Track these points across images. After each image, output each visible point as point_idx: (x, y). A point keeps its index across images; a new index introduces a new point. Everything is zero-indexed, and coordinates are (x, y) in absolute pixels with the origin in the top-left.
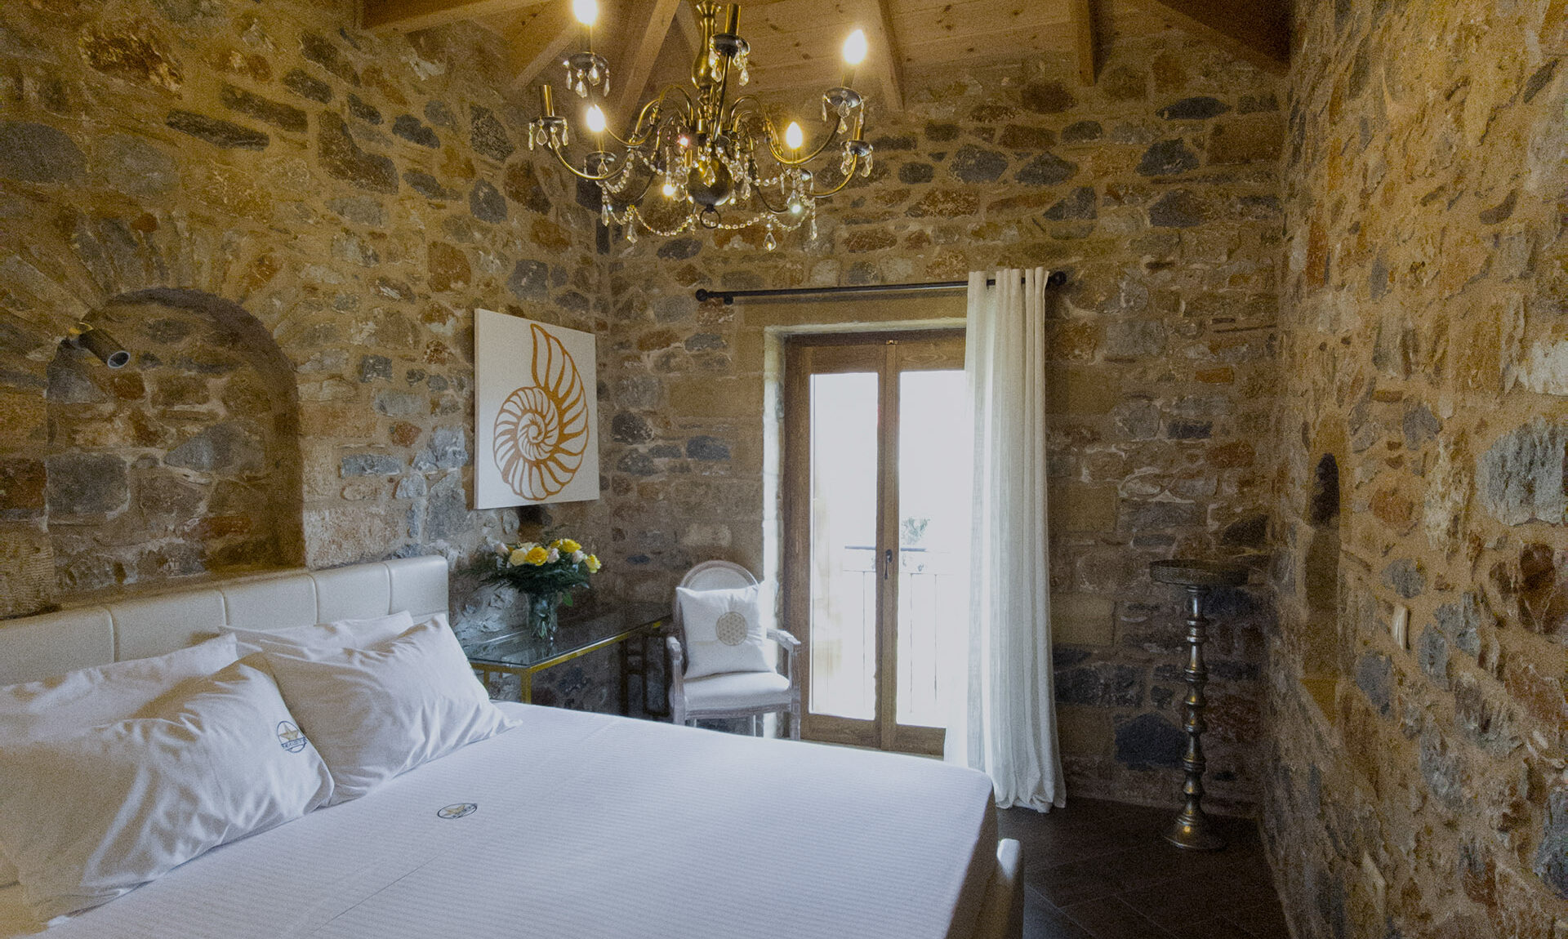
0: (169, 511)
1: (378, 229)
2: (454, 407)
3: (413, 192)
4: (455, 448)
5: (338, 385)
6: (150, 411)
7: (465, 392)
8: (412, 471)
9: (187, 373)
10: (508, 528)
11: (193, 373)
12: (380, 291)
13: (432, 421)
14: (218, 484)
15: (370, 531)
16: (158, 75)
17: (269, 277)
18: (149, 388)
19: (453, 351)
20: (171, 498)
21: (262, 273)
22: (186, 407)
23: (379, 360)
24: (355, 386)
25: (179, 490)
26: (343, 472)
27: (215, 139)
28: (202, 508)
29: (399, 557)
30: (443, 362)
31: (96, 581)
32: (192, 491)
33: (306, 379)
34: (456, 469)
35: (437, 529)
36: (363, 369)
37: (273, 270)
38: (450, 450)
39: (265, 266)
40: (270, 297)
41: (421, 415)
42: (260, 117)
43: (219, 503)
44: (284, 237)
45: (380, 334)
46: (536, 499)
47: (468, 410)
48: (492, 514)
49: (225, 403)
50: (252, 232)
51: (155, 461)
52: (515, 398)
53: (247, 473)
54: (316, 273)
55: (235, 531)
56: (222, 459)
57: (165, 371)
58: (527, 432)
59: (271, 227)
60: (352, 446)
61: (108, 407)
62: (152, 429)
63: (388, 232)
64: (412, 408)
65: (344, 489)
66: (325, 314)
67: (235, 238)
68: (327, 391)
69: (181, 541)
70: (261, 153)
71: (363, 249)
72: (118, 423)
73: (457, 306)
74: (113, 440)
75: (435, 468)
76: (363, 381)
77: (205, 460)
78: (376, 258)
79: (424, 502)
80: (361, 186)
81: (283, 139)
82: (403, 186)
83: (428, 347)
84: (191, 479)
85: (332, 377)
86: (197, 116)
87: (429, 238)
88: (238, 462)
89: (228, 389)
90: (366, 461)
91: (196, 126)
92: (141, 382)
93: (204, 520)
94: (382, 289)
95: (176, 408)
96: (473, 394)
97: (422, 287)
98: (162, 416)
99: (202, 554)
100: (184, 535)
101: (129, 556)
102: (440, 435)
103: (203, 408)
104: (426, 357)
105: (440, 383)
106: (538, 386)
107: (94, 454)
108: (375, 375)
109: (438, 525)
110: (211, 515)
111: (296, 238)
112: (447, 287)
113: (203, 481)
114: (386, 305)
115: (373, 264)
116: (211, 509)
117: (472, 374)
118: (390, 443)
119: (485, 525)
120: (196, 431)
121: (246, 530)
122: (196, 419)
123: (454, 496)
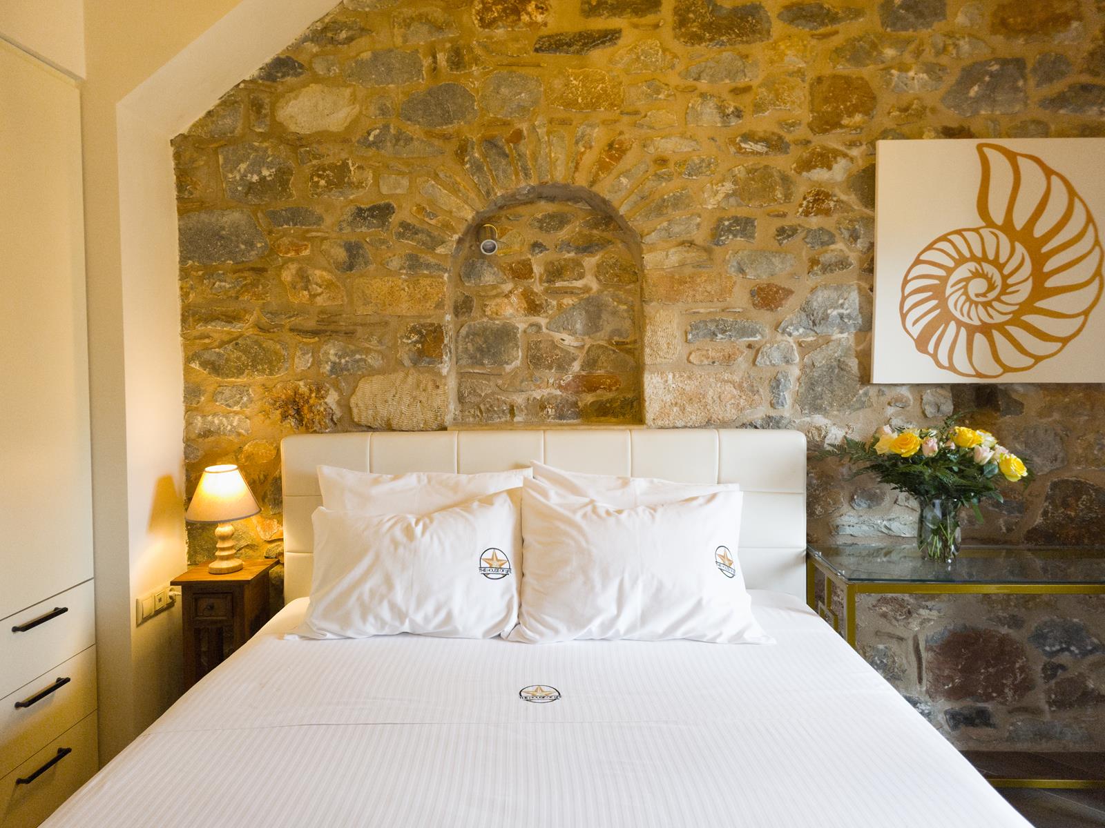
0: (550, 367)
1: (742, 82)
2: (843, 263)
3: (793, 30)
4: (841, 311)
5: (688, 252)
6: (538, 288)
7: (861, 244)
8: (779, 337)
9: (567, 256)
10: (930, 411)
11: (572, 254)
12: (741, 148)
13: (811, 281)
14: (589, 348)
15: (720, 397)
16: (528, 13)
17: (618, 159)
18: (537, 269)
19: (844, 197)
20: (552, 357)
21: (611, 157)
22: (566, 284)
23: (736, 220)
24: (708, 251)
25: (557, 351)
26: (690, 337)
27: (572, 49)
28: (576, 366)
29: (756, 427)
30: (827, 212)
31: (496, 416)
32: (568, 353)
33: (653, 248)
34: (845, 335)
35: (812, 401)
36: (718, 232)
37: (623, 151)
38: (834, 313)
39: (615, 150)
40: (618, 177)
41: (792, 275)
42: (614, 15)
43: (590, 363)
44: (634, 117)
45: (741, 193)
46: (979, 375)
47: (866, 265)
48: (905, 392)
49: (597, 277)
50: (603, 122)
51: (539, 327)
52: (944, 245)
53: (616, 338)
54: (668, 146)
55: (605, 388)
56: (593, 324)
57: (550, 255)
58: (965, 287)
59: (622, 113)
60: (702, 311)
61: (508, 286)
62: (537, 303)
63: (755, 83)
64: (780, 270)
65: (690, 354)
66: (676, 183)
67: (588, 130)
68: (674, 257)
69: (558, 392)
70: (616, 47)
71: (721, 109)
72: (514, 299)
73: (852, 144)
74: (509, 311)
75: (813, 333)
76: (717, 244)
77: (579, 326)
78: (738, 114)
79: (795, 372)
80: (723, 44)
81: (636, 26)
82: (778, 28)
83: (805, 198)
84: (566, 343)
85: (682, 243)
86: (557, 35)
87: (811, 76)
88: (608, 328)
89: (598, 266)
90: (717, 326)
91: (556, 44)
92: (530, 265)
93: (576, 377)
94: (743, 145)
95: (557, 285)
96: (872, 246)
97: (802, 132)
98: (546, 291)
99: (575, 404)
100: (560, 387)
101: (519, 399)
102: (820, 298)
103: (579, 284)
104: (801, 210)
105: (824, 238)
106: (990, 224)
107: (497, 322)
108: (731, 237)
109: (815, 398)
110: (583, 373)
111: (645, 116)
112: (838, 125)
113: (576, 344)
114: (751, 162)
115: (734, 122)
116: (583, 368)
117: (870, 222)
118: (750, 307)
119: (889, 404)
120: (571, 302)
121: (614, 388)
122: (572, 293)
123: (841, 365)
